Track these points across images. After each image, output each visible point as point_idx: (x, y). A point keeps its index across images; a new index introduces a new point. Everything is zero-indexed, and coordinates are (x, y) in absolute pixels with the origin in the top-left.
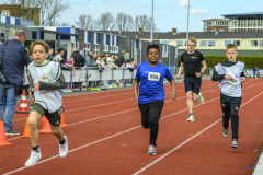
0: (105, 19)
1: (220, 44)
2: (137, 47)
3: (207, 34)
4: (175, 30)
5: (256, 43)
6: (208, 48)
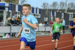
0: (55, 4)
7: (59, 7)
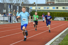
1: (51, 8)
2: (10, 7)
3: (47, 5)
4: (35, 3)
5: (64, 8)
6: (46, 9)
7: (15, 1)
